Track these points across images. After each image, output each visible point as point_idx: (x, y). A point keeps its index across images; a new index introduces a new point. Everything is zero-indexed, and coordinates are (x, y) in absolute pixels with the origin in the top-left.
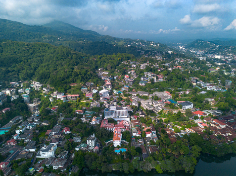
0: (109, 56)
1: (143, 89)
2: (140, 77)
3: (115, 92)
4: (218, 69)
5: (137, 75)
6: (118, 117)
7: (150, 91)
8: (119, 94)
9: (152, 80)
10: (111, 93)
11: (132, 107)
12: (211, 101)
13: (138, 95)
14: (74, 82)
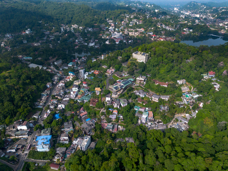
0: (113, 11)
1: (131, 28)
2: (130, 22)
5: (128, 21)
9: (136, 23)
10: (115, 30)
11: (125, 35)
13: (128, 30)
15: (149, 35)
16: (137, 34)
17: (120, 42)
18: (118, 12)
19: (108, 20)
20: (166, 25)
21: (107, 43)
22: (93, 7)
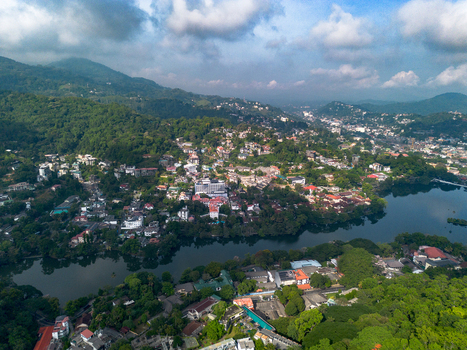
0: (190, 121)
1: (244, 164)
2: (239, 148)
3: (205, 168)
4: (354, 144)
5: (234, 146)
6: (213, 193)
7: (253, 166)
8: (211, 170)
9: (255, 153)
10: (199, 169)
11: (230, 184)
12: (329, 177)
13: (236, 171)
14: (146, 152)
15: (299, 187)
16: (261, 181)
17: (222, 211)
18: (205, 122)
19: (181, 141)
20: (326, 155)
21: (183, 215)
22: (139, 108)
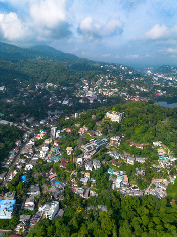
0: (88, 72)
1: (105, 88)
2: (104, 82)
8: (93, 90)
9: (110, 83)
10: (89, 89)
15: (123, 95)
16: (111, 94)
17: (94, 101)
18: (93, 72)
19: (83, 80)
20: (140, 86)
21: (81, 101)
22: (68, 67)
